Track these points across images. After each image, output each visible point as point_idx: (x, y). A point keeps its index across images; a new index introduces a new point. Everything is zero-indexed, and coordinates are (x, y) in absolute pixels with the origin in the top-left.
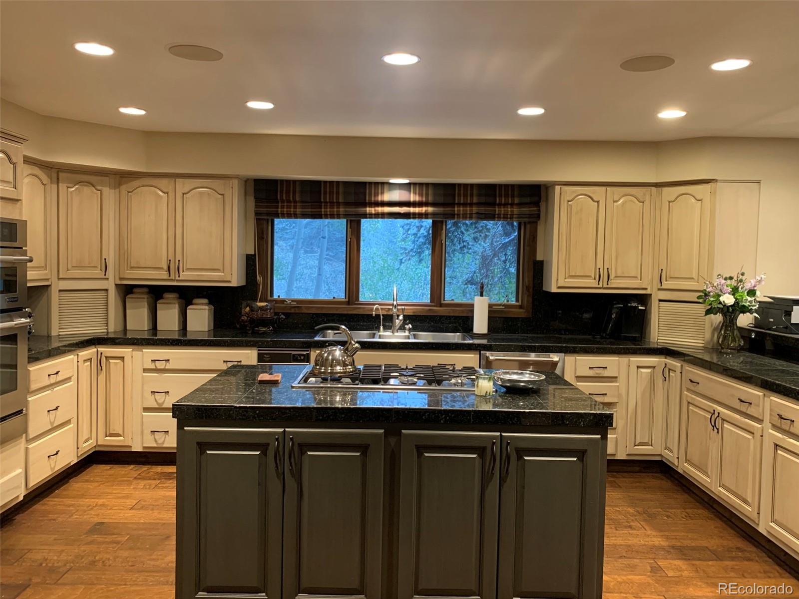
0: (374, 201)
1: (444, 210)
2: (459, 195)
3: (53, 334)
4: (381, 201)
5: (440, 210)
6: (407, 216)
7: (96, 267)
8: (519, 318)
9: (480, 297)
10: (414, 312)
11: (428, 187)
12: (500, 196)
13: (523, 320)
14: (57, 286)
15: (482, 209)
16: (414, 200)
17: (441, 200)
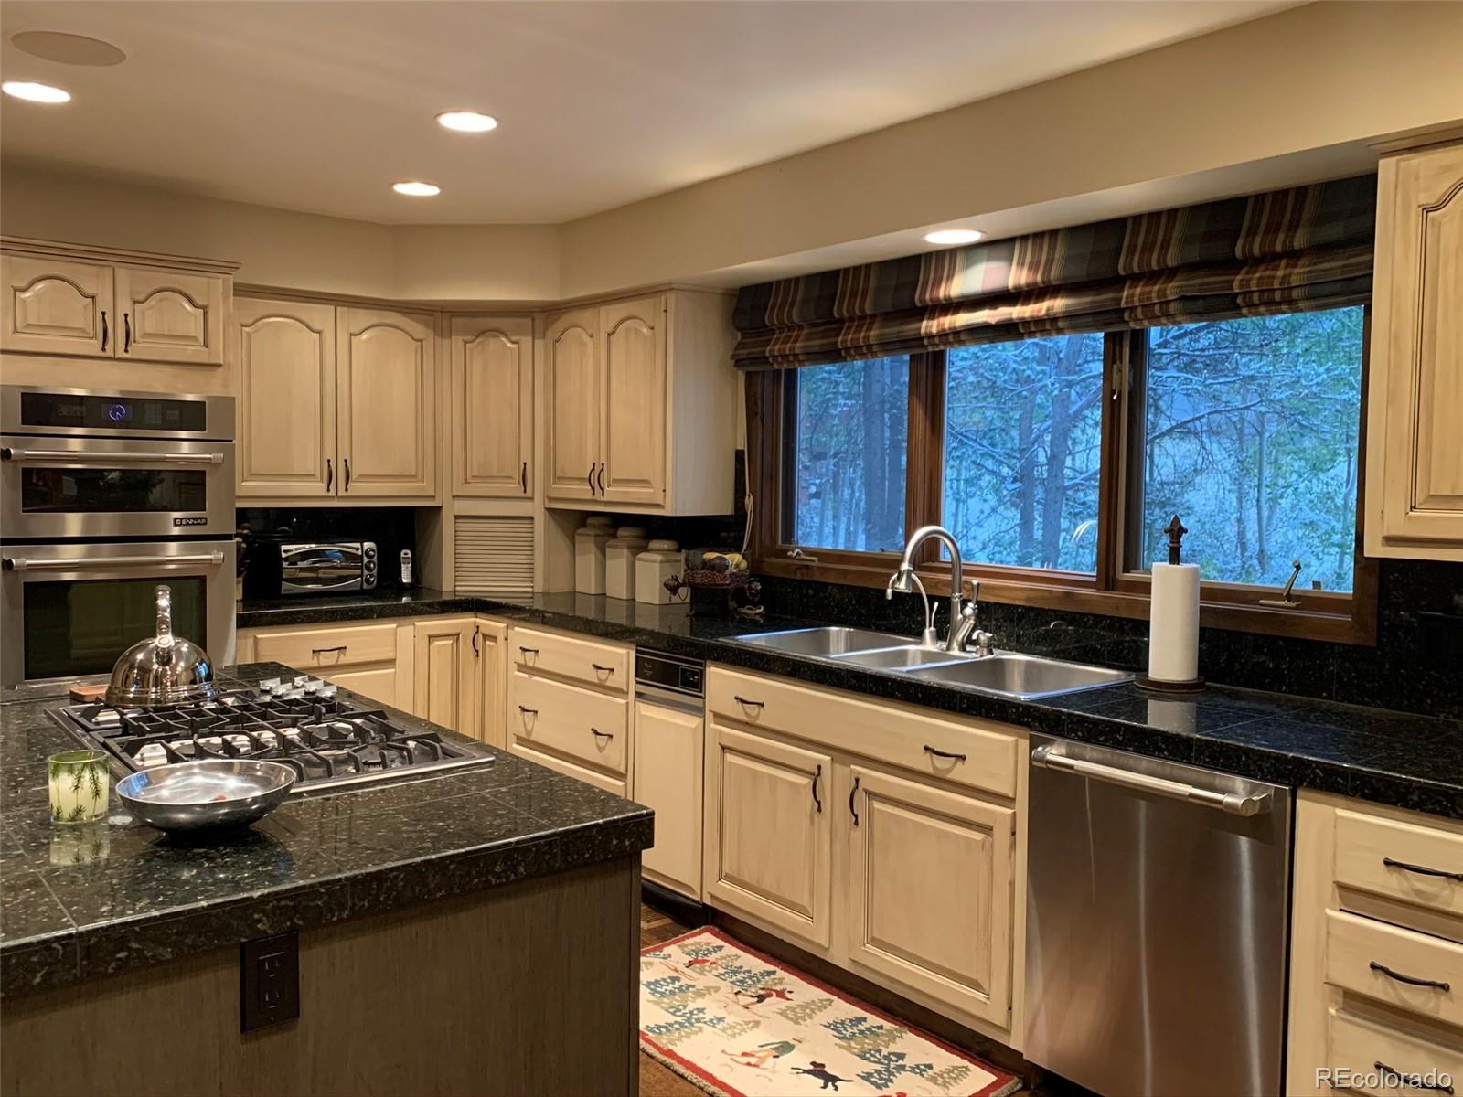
0: (931, 300)
1: (1092, 302)
2: (1131, 252)
3: (444, 589)
4: (945, 299)
5: (1082, 304)
6: (1009, 330)
7: (511, 477)
8: (1332, 645)
9: (1167, 564)
10: (1028, 599)
11: (1056, 240)
12: (1252, 233)
13: (1347, 651)
14: (451, 509)
15: (1195, 283)
16: (1017, 283)
17: (1080, 272)
